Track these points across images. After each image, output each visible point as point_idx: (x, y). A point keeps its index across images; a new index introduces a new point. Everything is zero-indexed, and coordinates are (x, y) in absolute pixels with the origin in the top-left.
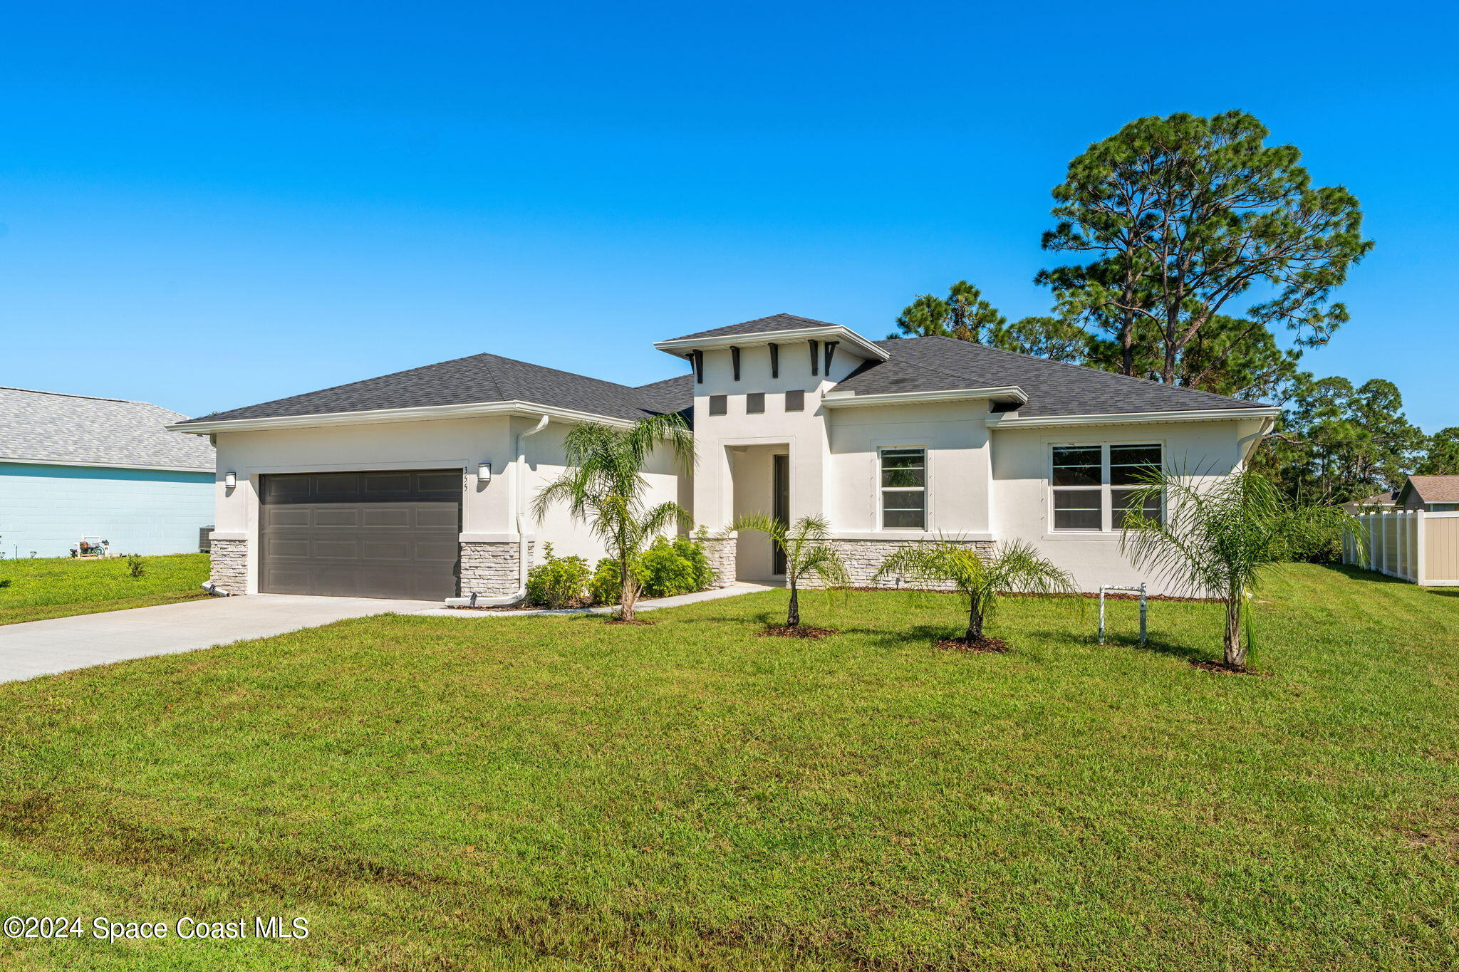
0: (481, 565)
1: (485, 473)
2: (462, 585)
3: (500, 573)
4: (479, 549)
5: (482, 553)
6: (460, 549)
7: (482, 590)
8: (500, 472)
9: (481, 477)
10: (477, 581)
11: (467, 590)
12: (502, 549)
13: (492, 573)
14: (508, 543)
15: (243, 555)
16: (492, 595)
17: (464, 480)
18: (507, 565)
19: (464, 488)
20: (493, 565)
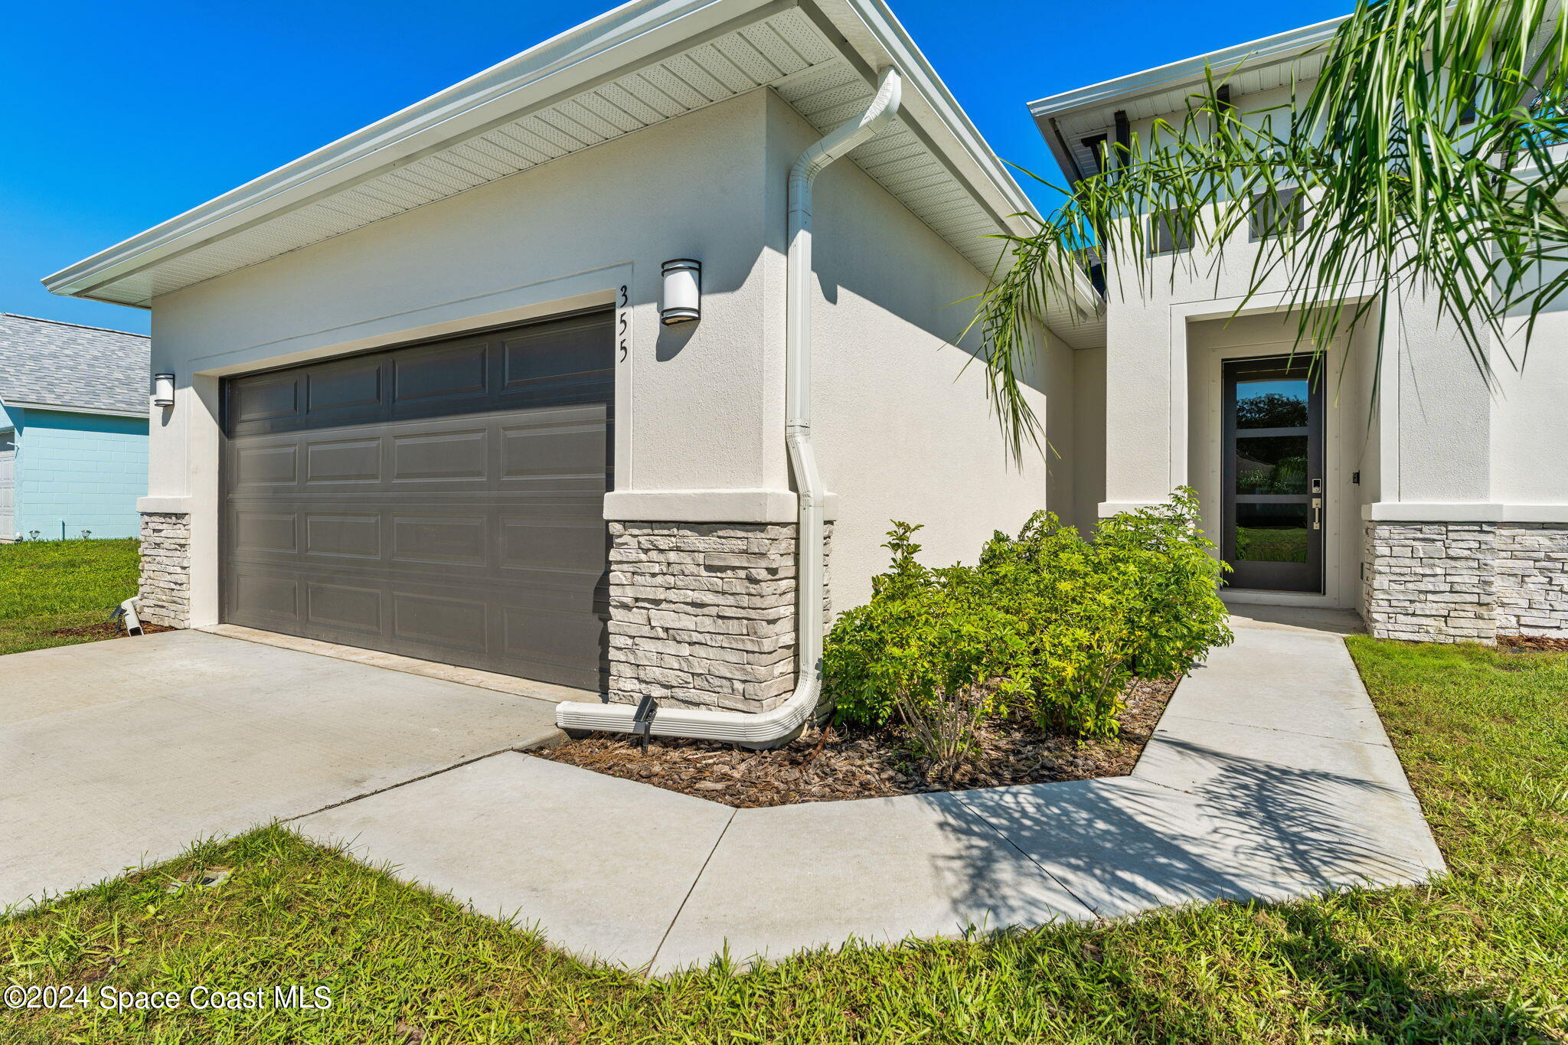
0: (672, 595)
1: (682, 289)
2: (613, 654)
3: (733, 627)
4: (663, 543)
5: (673, 556)
6: (609, 541)
7: (672, 678)
8: (733, 282)
9: (668, 305)
10: (659, 646)
11: (628, 671)
12: (741, 545)
13: (708, 624)
14: (761, 526)
15: (182, 546)
16: (706, 697)
17: (619, 327)
18: (757, 602)
19: (619, 354)
20: (709, 598)
